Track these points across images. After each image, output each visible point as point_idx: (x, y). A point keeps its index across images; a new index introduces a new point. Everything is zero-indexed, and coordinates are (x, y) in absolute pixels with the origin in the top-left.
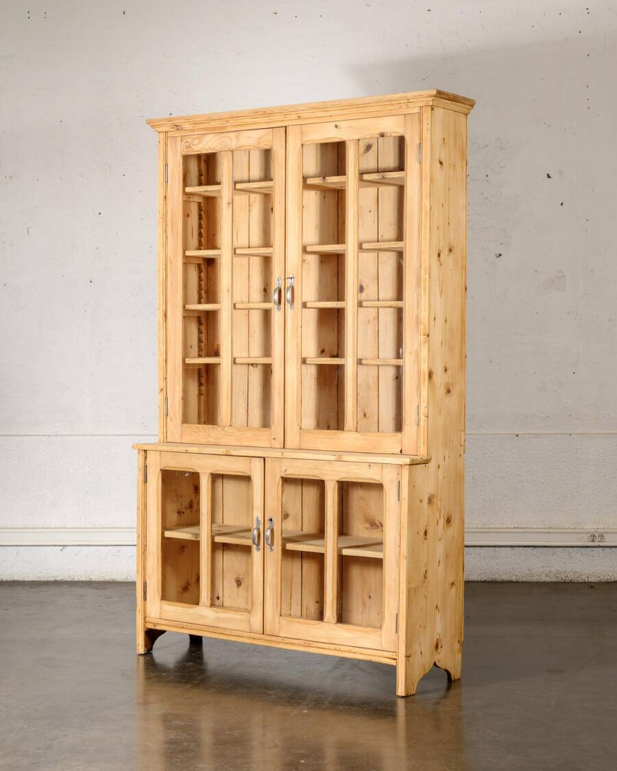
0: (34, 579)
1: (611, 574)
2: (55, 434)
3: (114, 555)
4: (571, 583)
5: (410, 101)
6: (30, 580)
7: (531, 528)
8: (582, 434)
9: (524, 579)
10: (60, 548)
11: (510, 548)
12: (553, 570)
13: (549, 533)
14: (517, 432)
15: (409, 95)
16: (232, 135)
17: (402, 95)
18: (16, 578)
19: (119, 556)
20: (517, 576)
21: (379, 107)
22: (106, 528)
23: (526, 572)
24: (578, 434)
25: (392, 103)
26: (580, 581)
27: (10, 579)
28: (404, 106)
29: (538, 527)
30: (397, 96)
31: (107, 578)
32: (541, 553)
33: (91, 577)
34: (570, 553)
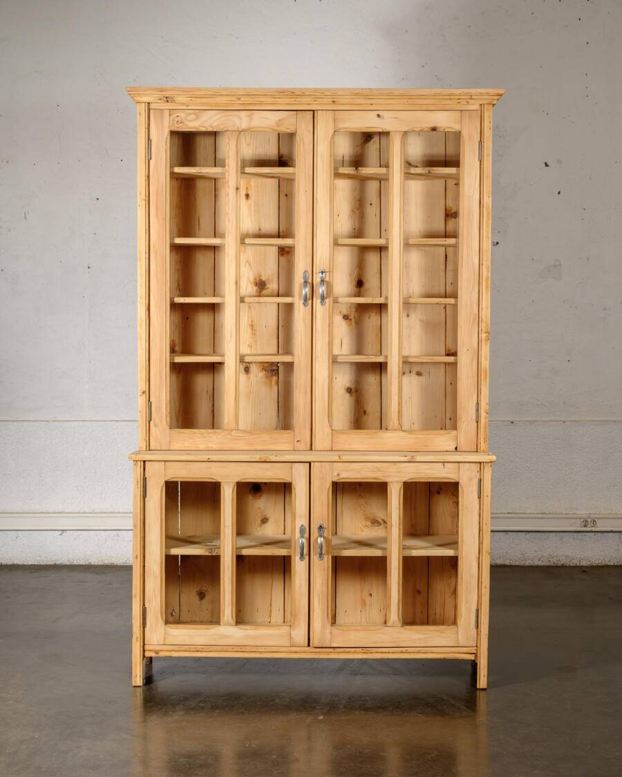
0: (33, 563)
1: (602, 558)
2: (54, 419)
3: (112, 540)
4: (563, 567)
5: (473, 97)
6: (30, 563)
7: (524, 513)
8: (575, 421)
9: (517, 564)
10: (60, 532)
11: (504, 533)
12: (545, 554)
13: (542, 518)
14: (511, 419)
15: (473, 91)
16: (243, 114)
17: (466, 90)
18: (16, 562)
19: (118, 540)
20: (510, 560)
21: (432, 100)
22: (105, 513)
23: (519, 556)
24: (571, 421)
25: (452, 97)
26: (572, 565)
27: (10, 562)
28: (463, 102)
29: (531, 512)
30: (460, 91)
31: (107, 562)
32: (535, 538)
33: (90, 561)
34: (562, 538)
